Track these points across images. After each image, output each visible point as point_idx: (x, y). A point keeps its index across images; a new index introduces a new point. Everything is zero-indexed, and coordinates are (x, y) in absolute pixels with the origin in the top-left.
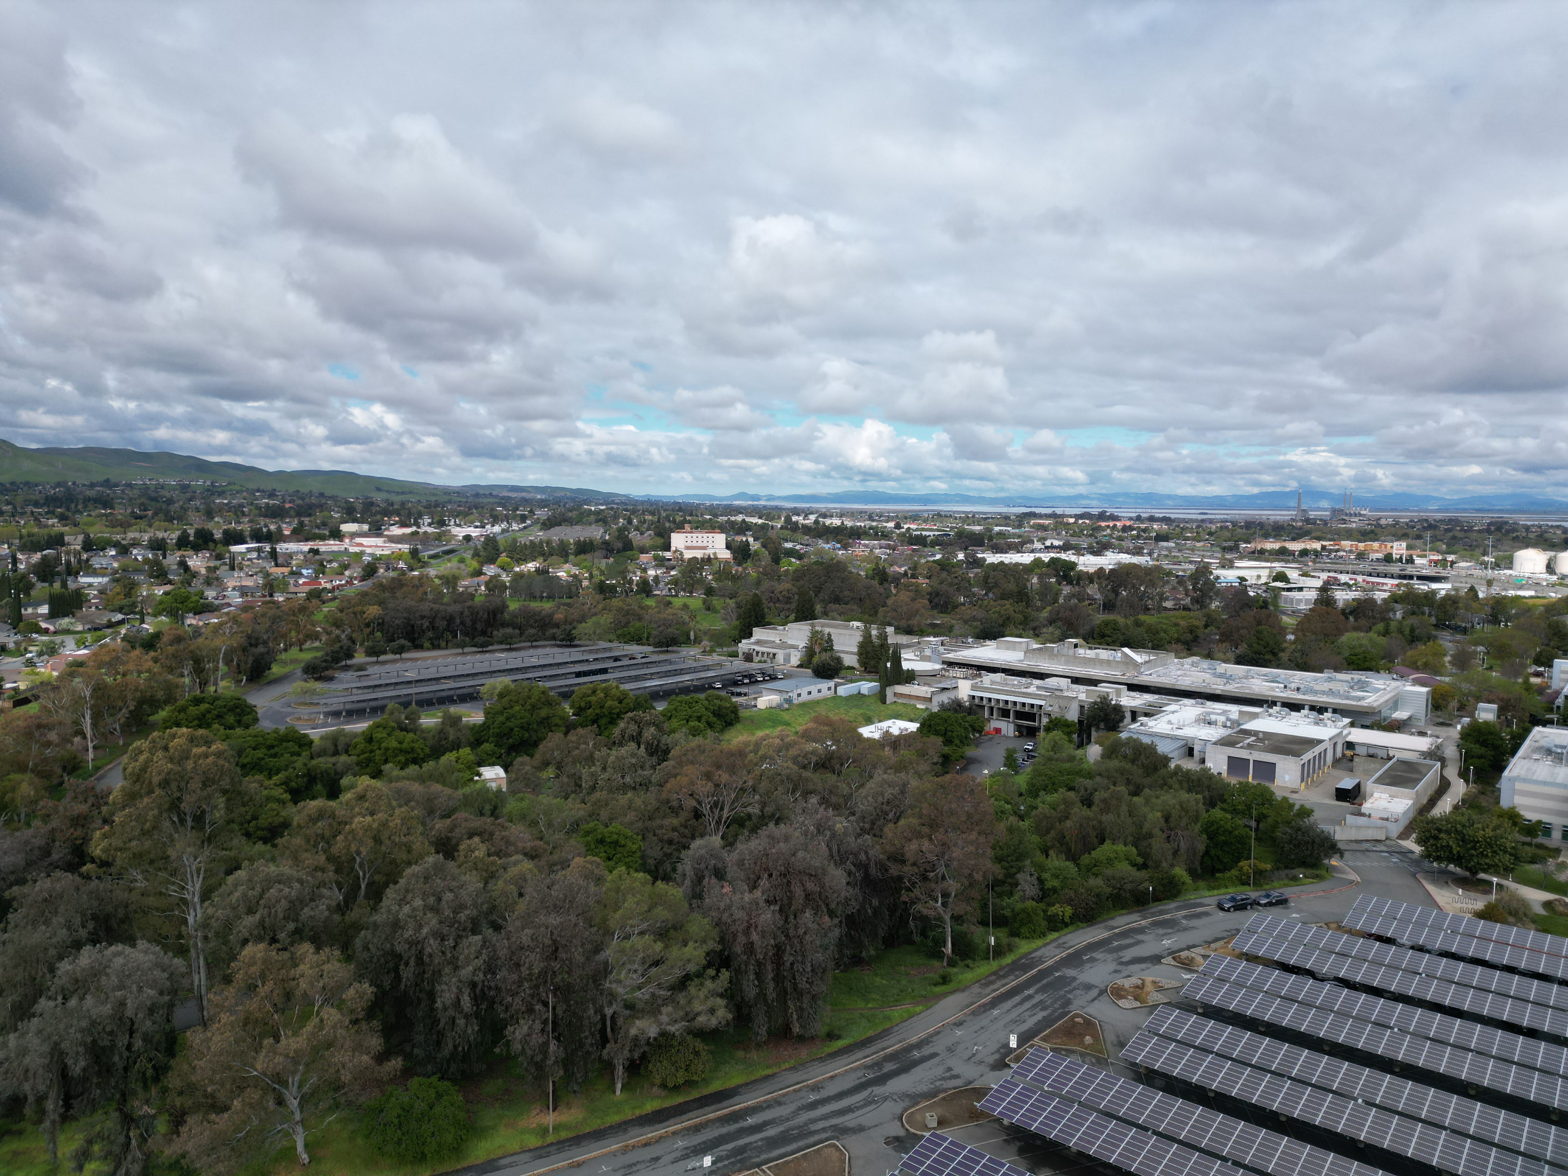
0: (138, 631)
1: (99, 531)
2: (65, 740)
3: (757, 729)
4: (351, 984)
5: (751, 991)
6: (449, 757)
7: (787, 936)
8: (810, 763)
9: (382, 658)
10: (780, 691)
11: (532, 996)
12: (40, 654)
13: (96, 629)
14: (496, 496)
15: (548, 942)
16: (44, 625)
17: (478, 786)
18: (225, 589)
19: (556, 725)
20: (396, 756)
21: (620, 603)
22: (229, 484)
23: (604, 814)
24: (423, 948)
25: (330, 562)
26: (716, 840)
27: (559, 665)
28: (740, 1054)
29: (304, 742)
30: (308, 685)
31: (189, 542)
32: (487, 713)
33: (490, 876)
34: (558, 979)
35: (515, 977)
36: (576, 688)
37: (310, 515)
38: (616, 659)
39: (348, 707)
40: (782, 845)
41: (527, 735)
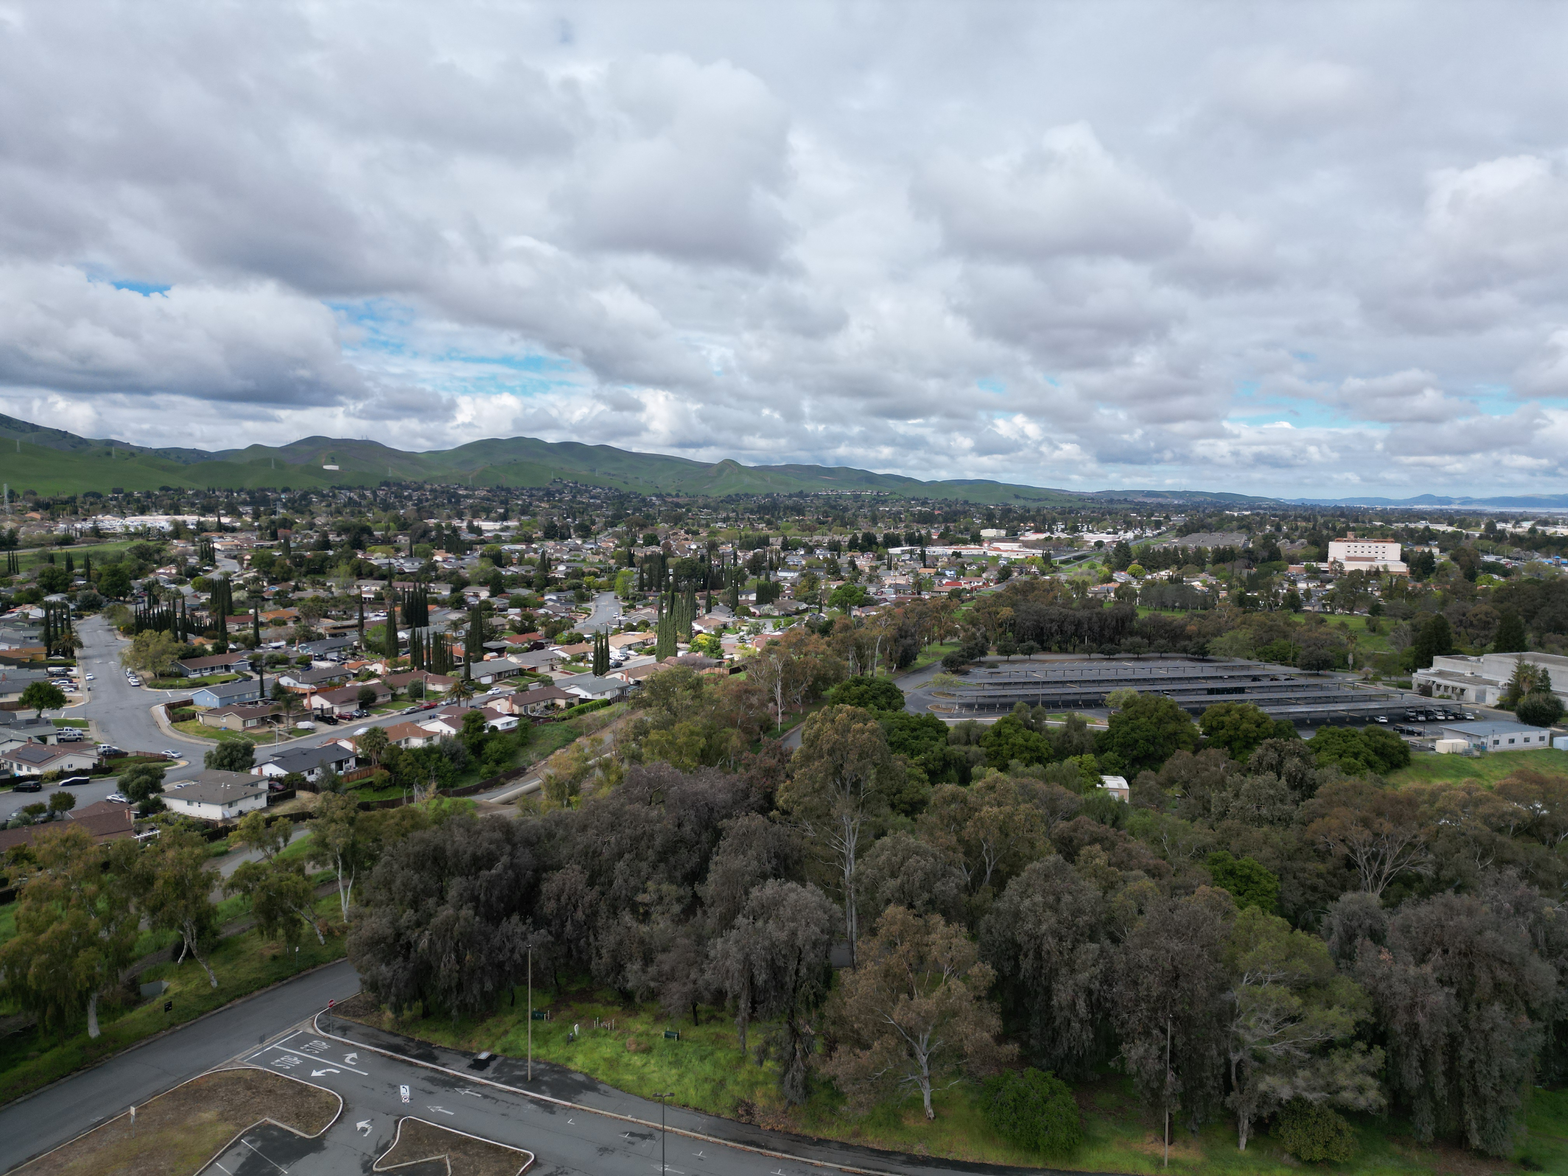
0: (817, 619)
1: (793, 534)
2: (763, 704)
3: (1434, 776)
4: (975, 962)
5: (1413, 1080)
6: (1072, 761)
7: (1466, 1027)
8: (1508, 826)
9: (1013, 657)
10: (1469, 735)
11: (1150, 1019)
12: (749, 633)
13: (788, 615)
14: (1131, 502)
15: (1168, 966)
16: (752, 610)
17: (1100, 794)
18: (883, 586)
19: (1184, 742)
20: (1022, 752)
21: (1263, 618)
22: (891, 494)
23: (1235, 845)
24: (1041, 944)
25: (970, 564)
26: (1374, 898)
27: (1189, 679)
28: (1396, 1148)
29: (941, 729)
30: (946, 677)
31: (858, 545)
32: (1111, 722)
33: (1109, 887)
34: (1178, 1008)
35: (1131, 994)
36: (1208, 706)
37: (955, 521)
38: (1255, 679)
39: (980, 700)
40: (1463, 918)
41: (1152, 749)
